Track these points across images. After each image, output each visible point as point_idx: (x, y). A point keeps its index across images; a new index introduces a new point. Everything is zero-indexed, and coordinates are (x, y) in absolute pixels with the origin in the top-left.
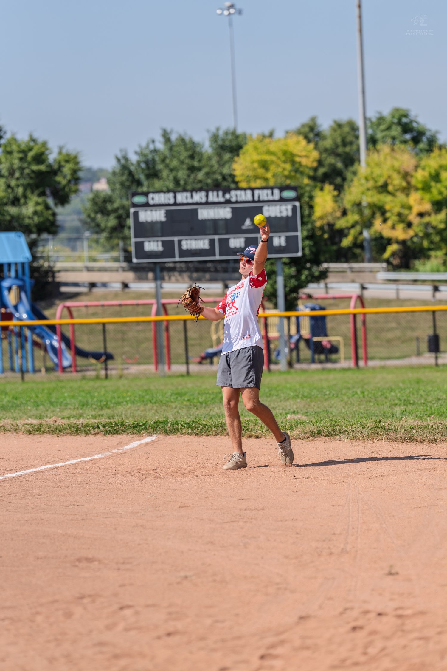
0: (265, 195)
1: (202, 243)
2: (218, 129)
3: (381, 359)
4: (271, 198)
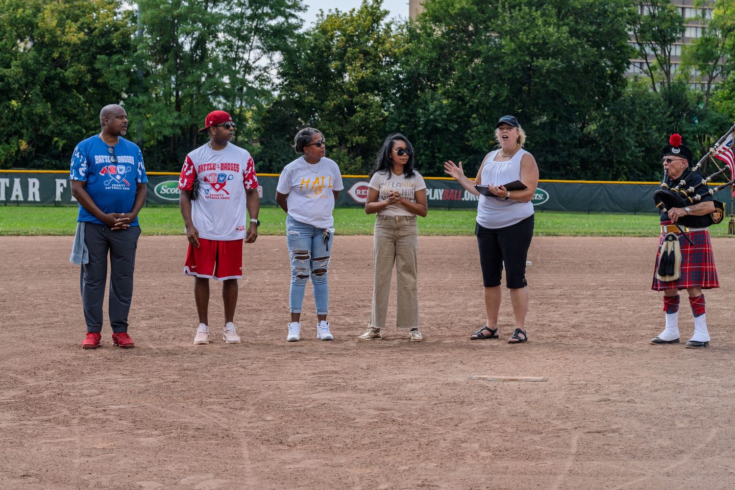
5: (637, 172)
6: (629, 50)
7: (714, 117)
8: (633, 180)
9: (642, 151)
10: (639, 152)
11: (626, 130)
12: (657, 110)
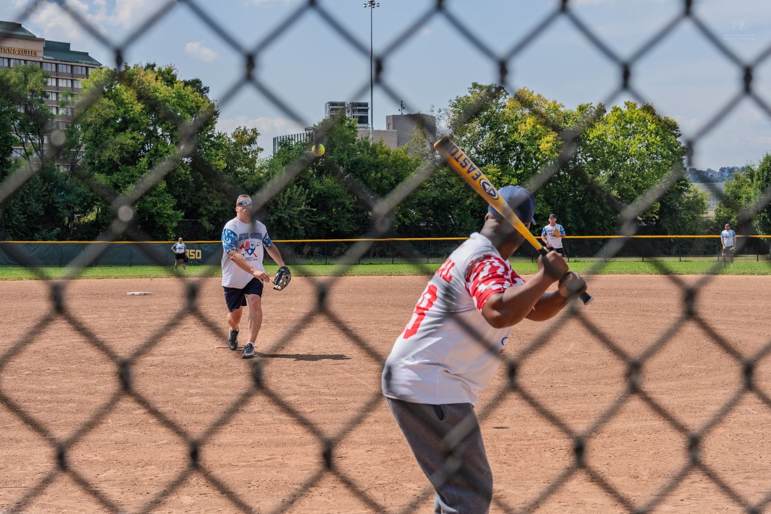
5: (20, 234)
6: (13, 140)
7: (79, 191)
8: (17, 241)
9: (25, 218)
10: (23, 218)
11: (12, 201)
12: (35, 186)
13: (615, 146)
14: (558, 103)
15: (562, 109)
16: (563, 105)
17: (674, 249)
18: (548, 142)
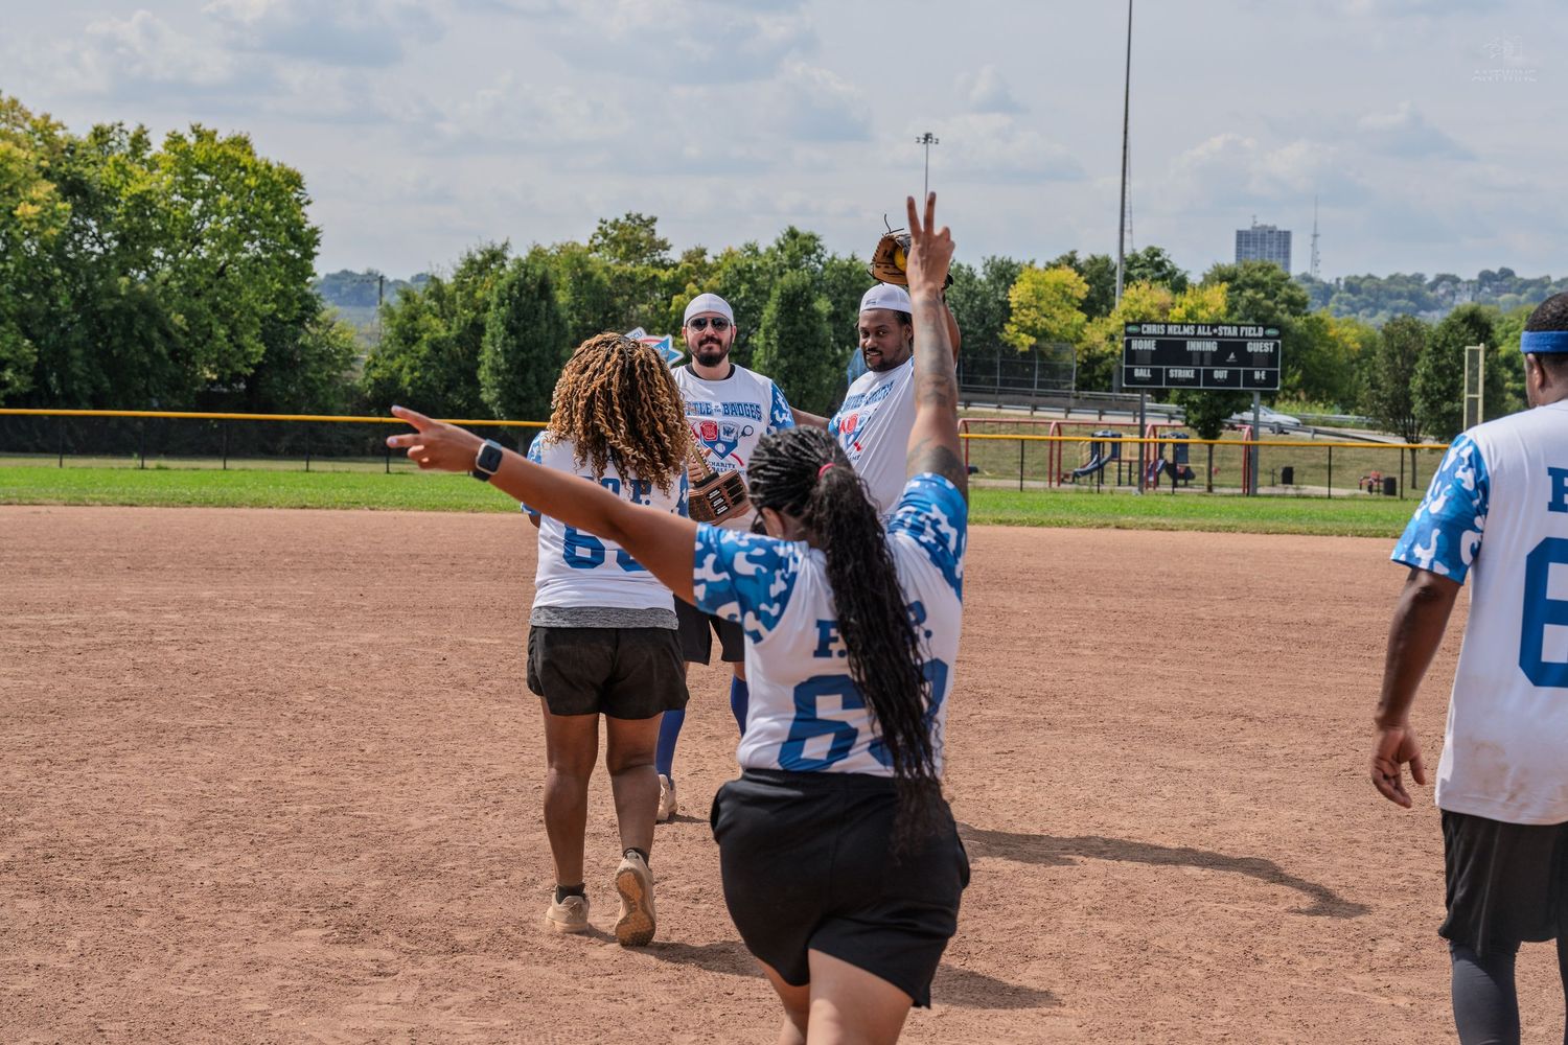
0: (1249, 331)
1: (1187, 373)
2: (994, 258)
3: (1233, 487)
4: (1255, 335)
13: (175, 216)
14: (53, 121)
15: (60, 133)
16: (65, 125)
17: (285, 442)
18: (33, 202)
